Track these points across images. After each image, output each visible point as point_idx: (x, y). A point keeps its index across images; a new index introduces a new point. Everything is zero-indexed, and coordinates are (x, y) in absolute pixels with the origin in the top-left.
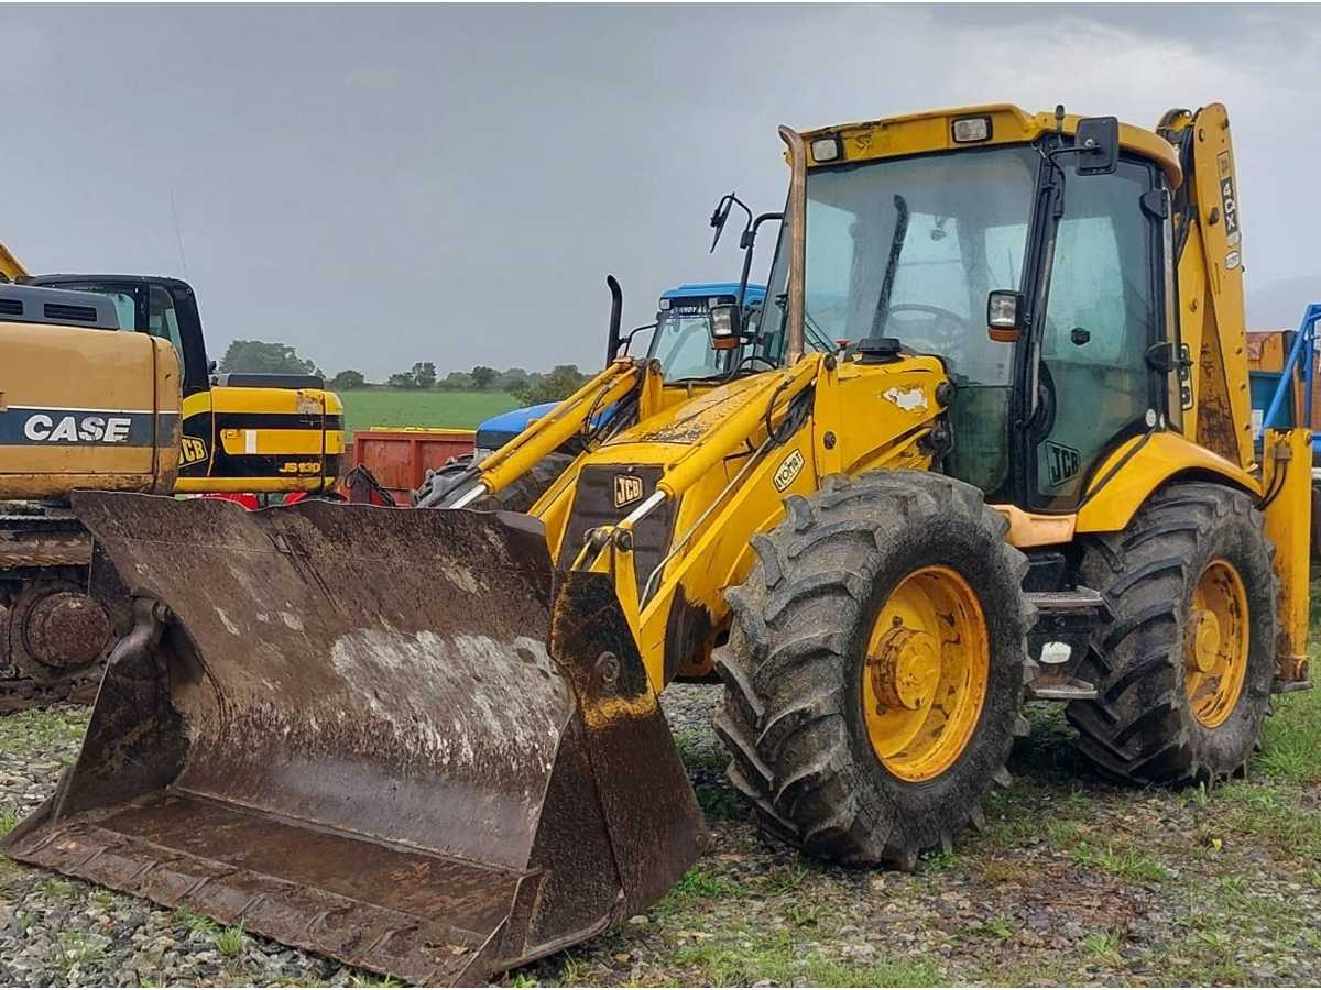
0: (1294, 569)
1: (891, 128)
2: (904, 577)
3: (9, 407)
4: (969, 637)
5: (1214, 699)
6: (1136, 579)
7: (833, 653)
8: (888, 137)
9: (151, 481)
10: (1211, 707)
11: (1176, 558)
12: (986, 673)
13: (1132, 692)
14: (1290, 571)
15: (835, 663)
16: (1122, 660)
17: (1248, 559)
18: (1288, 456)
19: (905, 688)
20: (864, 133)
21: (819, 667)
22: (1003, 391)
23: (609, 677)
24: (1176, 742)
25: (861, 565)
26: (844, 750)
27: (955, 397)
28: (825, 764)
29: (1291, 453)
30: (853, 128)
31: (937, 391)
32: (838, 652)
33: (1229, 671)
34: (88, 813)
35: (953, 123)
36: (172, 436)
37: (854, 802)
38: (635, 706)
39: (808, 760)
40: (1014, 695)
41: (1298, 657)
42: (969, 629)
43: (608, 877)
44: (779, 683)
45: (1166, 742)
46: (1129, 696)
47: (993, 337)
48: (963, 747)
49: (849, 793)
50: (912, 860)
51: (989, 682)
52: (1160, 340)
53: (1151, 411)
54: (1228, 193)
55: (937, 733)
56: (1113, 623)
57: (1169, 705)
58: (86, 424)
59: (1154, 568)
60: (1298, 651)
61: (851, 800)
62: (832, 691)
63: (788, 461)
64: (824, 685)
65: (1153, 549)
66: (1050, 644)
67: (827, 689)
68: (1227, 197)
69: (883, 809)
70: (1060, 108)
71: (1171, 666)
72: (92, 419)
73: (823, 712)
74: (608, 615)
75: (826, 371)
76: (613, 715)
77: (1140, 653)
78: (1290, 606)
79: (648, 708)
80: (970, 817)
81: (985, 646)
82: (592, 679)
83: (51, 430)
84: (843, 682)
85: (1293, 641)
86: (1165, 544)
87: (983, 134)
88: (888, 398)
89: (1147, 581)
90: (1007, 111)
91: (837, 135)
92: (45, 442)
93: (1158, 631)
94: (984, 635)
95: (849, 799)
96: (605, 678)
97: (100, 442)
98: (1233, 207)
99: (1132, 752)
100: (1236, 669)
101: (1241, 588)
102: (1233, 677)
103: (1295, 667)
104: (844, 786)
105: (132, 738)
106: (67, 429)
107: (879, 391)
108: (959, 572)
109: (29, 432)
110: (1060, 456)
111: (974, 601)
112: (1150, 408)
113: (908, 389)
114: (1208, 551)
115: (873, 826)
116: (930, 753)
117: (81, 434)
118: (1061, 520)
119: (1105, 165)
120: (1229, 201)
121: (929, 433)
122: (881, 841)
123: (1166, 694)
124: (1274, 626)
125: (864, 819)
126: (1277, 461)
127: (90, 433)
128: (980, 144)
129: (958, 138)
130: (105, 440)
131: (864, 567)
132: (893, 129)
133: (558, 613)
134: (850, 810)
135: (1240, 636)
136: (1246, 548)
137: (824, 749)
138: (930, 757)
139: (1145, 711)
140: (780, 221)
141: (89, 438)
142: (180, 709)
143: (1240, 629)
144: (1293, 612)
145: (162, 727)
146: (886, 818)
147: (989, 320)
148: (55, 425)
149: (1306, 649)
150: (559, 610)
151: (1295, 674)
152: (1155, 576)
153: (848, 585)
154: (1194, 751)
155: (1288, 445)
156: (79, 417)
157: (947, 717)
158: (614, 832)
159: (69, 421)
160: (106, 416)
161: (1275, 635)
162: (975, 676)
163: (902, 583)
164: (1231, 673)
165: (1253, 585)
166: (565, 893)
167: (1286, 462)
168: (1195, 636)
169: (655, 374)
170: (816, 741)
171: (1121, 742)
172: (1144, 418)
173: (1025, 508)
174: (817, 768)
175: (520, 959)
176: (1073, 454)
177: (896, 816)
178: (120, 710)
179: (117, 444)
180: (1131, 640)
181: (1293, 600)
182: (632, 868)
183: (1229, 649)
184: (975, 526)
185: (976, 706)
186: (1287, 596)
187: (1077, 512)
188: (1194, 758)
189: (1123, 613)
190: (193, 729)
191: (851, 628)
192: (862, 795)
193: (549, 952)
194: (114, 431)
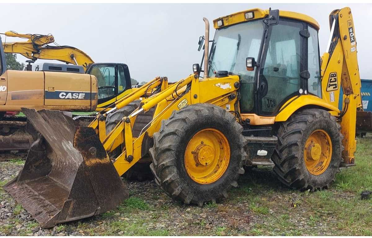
0: (349, 133)
1: (232, 16)
2: (199, 131)
3: (56, 91)
4: (225, 147)
5: (320, 167)
6: (288, 134)
7: (171, 150)
8: (232, 19)
9: (90, 108)
10: (319, 169)
11: (300, 129)
12: (229, 157)
13: (287, 164)
14: (349, 134)
15: (173, 152)
16: (284, 155)
17: (330, 130)
18: (348, 102)
19: (202, 160)
20: (227, 18)
21: (168, 153)
22: (252, 84)
23: (93, 153)
24: (299, 178)
25: (182, 127)
26: (176, 175)
27: (240, 86)
28: (170, 178)
29: (349, 101)
30: (224, 17)
31: (234, 84)
32: (174, 150)
33: (326, 160)
34: (25, 180)
35: (245, 14)
36: (95, 98)
37: (180, 188)
38: (103, 161)
39: (166, 177)
40: (238, 163)
41: (350, 157)
42: (225, 146)
43: (95, 203)
44: (160, 157)
45: (297, 178)
46: (286, 165)
47: (248, 70)
48: (221, 176)
49: (179, 186)
50: (201, 204)
51: (230, 159)
52: (306, 70)
53: (301, 89)
54: (352, 31)
55: (216, 172)
56: (282, 146)
57: (296, 168)
58: (74, 95)
59: (294, 131)
60: (350, 155)
61: (179, 188)
62: (171, 160)
63: (183, 101)
64: (169, 158)
65: (294, 126)
66: (260, 150)
67: (170, 159)
68: (351, 32)
69: (190, 190)
70: (270, 8)
71: (297, 157)
72: (75, 94)
73: (168, 165)
74: (93, 138)
75: (195, 79)
76: (95, 163)
77: (288, 154)
78: (348, 143)
79: (107, 162)
80: (222, 194)
81: (229, 150)
82: (87, 154)
83: (66, 96)
84: (175, 157)
85: (349, 153)
86: (298, 125)
87: (252, 16)
88: (217, 86)
89: (291, 135)
90: (257, 10)
91: (221, 19)
92: (64, 99)
93: (293, 148)
94: (229, 147)
95: (179, 187)
96: (91, 153)
97: (77, 99)
98: (353, 35)
99: (289, 180)
100: (328, 160)
101: (329, 137)
102: (327, 162)
103: (349, 160)
104: (177, 184)
105: (37, 164)
106: (69, 96)
107: (214, 84)
108: (219, 130)
109: (60, 96)
110: (270, 101)
111: (225, 138)
112: (300, 88)
113: (224, 83)
114: (312, 127)
115: (187, 195)
116: (212, 177)
117: (73, 97)
118: (270, 118)
119: (276, 22)
120: (352, 33)
121: (231, 95)
122: (190, 199)
123: (295, 165)
124: (341, 148)
125: (184, 192)
126: (345, 103)
127: (75, 97)
128: (252, 19)
129: (246, 18)
130: (79, 98)
131: (182, 128)
132: (233, 17)
133: (76, 137)
134: (178, 190)
135: (329, 151)
136: (329, 127)
137: (170, 174)
138: (212, 178)
139: (290, 169)
140: (212, 42)
141: (75, 98)
142: (49, 158)
143: (330, 149)
144: (349, 145)
145: (45, 162)
146: (192, 193)
147: (246, 65)
148: (66, 95)
149: (354, 155)
150: (76, 136)
151: (349, 161)
152: (293, 133)
153: (177, 132)
154: (306, 181)
155: (348, 99)
156: (72, 93)
157: (219, 168)
158: (96, 192)
159: (70, 94)
160: (79, 93)
161: (341, 151)
162: (227, 158)
163: (198, 133)
164: (326, 161)
165: (333, 137)
166: (81, 206)
167: (348, 103)
168: (311, 150)
169: (166, 80)
170: (168, 172)
171: (285, 177)
172: (298, 91)
173: (258, 115)
174: (168, 179)
175: (65, 221)
176: (274, 101)
177: (195, 192)
178: (34, 158)
179: (82, 99)
180: (286, 151)
181: (349, 141)
182: (102, 201)
183: (326, 154)
184: (223, 118)
185: (226, 165)
186: (348, 140)
187: (276, 116)
188: (306, 183)
189: (284, 143)
190: (53, 163)
191: (178, 143)
192: (183, 186)
193: (74, 220)
194: (81, 96)
